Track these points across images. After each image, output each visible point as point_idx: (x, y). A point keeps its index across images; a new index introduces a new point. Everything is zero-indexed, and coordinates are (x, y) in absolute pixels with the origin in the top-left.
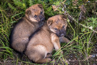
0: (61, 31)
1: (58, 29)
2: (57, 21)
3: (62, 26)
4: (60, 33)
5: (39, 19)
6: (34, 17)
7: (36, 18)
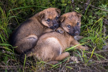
0: (75, 28)
1: (71, 26)
2: (70, 16)
3: (76, 23)
4: (74, 31)
5: (52, 24)
6: (47, 20)
7: (48, 22)
